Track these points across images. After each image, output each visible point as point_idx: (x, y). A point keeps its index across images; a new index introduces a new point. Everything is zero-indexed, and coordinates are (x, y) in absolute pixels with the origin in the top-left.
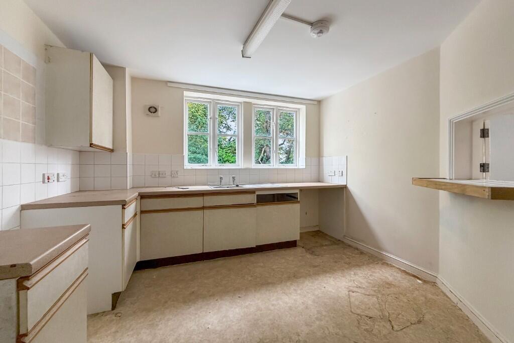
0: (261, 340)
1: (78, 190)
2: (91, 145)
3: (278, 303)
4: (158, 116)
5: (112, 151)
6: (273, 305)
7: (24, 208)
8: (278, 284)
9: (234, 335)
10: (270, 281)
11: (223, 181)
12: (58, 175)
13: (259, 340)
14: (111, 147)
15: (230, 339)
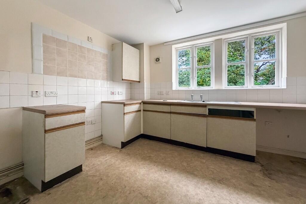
0: (147, 196)
1: (130, 98)
2: (122, 79)
3: (182, 187)
4: (160, 63)
5: (139, 82)
6: (178, 186)
7: (102, 102)
8: (199, 178)
9: (141, 185)
10: (195, 173)
11: (193, 97)
12: (118, 92)
13: (146, 196)
14: (138, 80)
15: (137, 185)
